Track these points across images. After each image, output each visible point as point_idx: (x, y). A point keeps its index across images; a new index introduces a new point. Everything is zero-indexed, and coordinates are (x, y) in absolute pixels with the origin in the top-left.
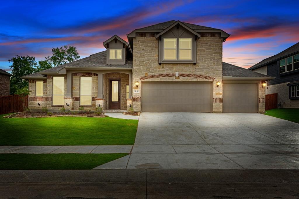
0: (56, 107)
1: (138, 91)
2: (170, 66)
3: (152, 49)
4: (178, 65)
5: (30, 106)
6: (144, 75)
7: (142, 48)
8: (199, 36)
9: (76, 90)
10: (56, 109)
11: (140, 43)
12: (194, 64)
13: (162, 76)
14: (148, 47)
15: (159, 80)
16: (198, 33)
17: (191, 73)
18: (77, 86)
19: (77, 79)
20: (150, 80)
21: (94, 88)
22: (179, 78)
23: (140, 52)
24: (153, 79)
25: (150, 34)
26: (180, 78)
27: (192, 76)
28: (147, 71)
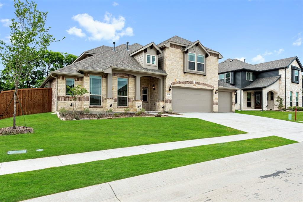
0: (93, 108)
1: (169, 94)
2: (190, 75)
3: (179, 60)
4: (195, 75)
5: (59, 107)
6: (174, 81)
7: (173, 58)
8: (209, 55)
9: (114, 90)
10: (94, 110)
11: (172, 53)
12: (205, 75)
13: (185, 82)
14: (177, 57)
15: (183, 86)
16: (209, 52)
17: (202, 82)
18: (115, 87)
19: (115, 80)
20: (178, 86)
21: (131, 90)
22: (195, 86)
23: (171, 61)
24: (180, 84)
25: (178, 47)
26: (197, 85)
27: (203, 84)
28: (176, 78)
